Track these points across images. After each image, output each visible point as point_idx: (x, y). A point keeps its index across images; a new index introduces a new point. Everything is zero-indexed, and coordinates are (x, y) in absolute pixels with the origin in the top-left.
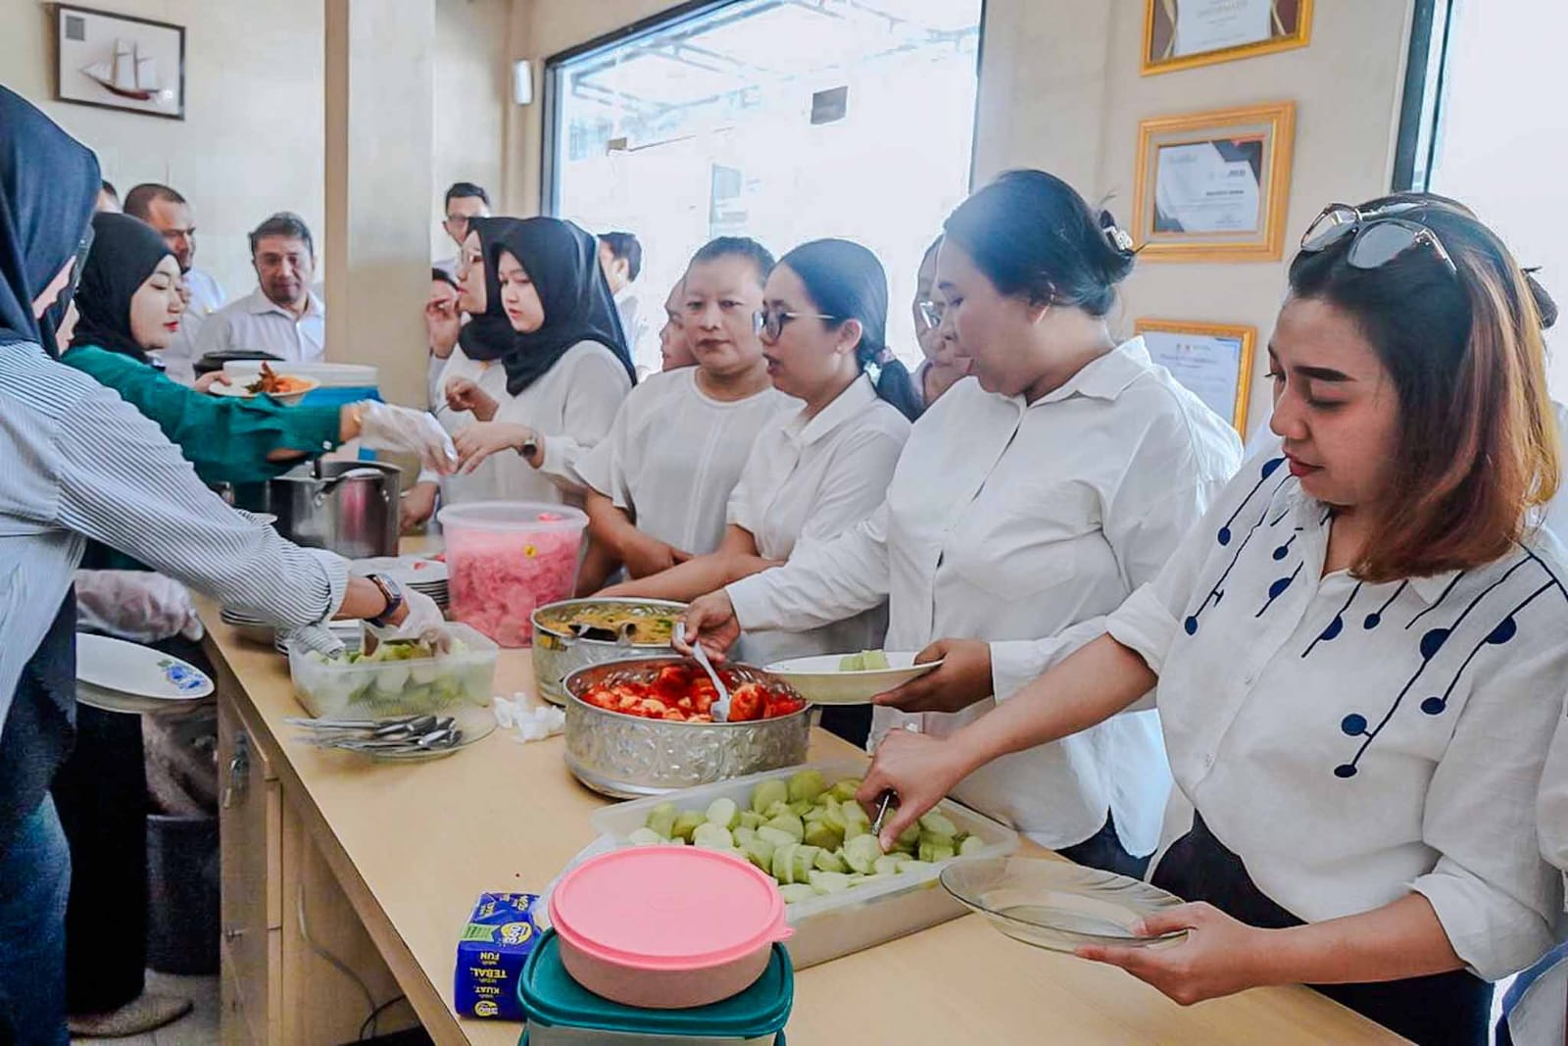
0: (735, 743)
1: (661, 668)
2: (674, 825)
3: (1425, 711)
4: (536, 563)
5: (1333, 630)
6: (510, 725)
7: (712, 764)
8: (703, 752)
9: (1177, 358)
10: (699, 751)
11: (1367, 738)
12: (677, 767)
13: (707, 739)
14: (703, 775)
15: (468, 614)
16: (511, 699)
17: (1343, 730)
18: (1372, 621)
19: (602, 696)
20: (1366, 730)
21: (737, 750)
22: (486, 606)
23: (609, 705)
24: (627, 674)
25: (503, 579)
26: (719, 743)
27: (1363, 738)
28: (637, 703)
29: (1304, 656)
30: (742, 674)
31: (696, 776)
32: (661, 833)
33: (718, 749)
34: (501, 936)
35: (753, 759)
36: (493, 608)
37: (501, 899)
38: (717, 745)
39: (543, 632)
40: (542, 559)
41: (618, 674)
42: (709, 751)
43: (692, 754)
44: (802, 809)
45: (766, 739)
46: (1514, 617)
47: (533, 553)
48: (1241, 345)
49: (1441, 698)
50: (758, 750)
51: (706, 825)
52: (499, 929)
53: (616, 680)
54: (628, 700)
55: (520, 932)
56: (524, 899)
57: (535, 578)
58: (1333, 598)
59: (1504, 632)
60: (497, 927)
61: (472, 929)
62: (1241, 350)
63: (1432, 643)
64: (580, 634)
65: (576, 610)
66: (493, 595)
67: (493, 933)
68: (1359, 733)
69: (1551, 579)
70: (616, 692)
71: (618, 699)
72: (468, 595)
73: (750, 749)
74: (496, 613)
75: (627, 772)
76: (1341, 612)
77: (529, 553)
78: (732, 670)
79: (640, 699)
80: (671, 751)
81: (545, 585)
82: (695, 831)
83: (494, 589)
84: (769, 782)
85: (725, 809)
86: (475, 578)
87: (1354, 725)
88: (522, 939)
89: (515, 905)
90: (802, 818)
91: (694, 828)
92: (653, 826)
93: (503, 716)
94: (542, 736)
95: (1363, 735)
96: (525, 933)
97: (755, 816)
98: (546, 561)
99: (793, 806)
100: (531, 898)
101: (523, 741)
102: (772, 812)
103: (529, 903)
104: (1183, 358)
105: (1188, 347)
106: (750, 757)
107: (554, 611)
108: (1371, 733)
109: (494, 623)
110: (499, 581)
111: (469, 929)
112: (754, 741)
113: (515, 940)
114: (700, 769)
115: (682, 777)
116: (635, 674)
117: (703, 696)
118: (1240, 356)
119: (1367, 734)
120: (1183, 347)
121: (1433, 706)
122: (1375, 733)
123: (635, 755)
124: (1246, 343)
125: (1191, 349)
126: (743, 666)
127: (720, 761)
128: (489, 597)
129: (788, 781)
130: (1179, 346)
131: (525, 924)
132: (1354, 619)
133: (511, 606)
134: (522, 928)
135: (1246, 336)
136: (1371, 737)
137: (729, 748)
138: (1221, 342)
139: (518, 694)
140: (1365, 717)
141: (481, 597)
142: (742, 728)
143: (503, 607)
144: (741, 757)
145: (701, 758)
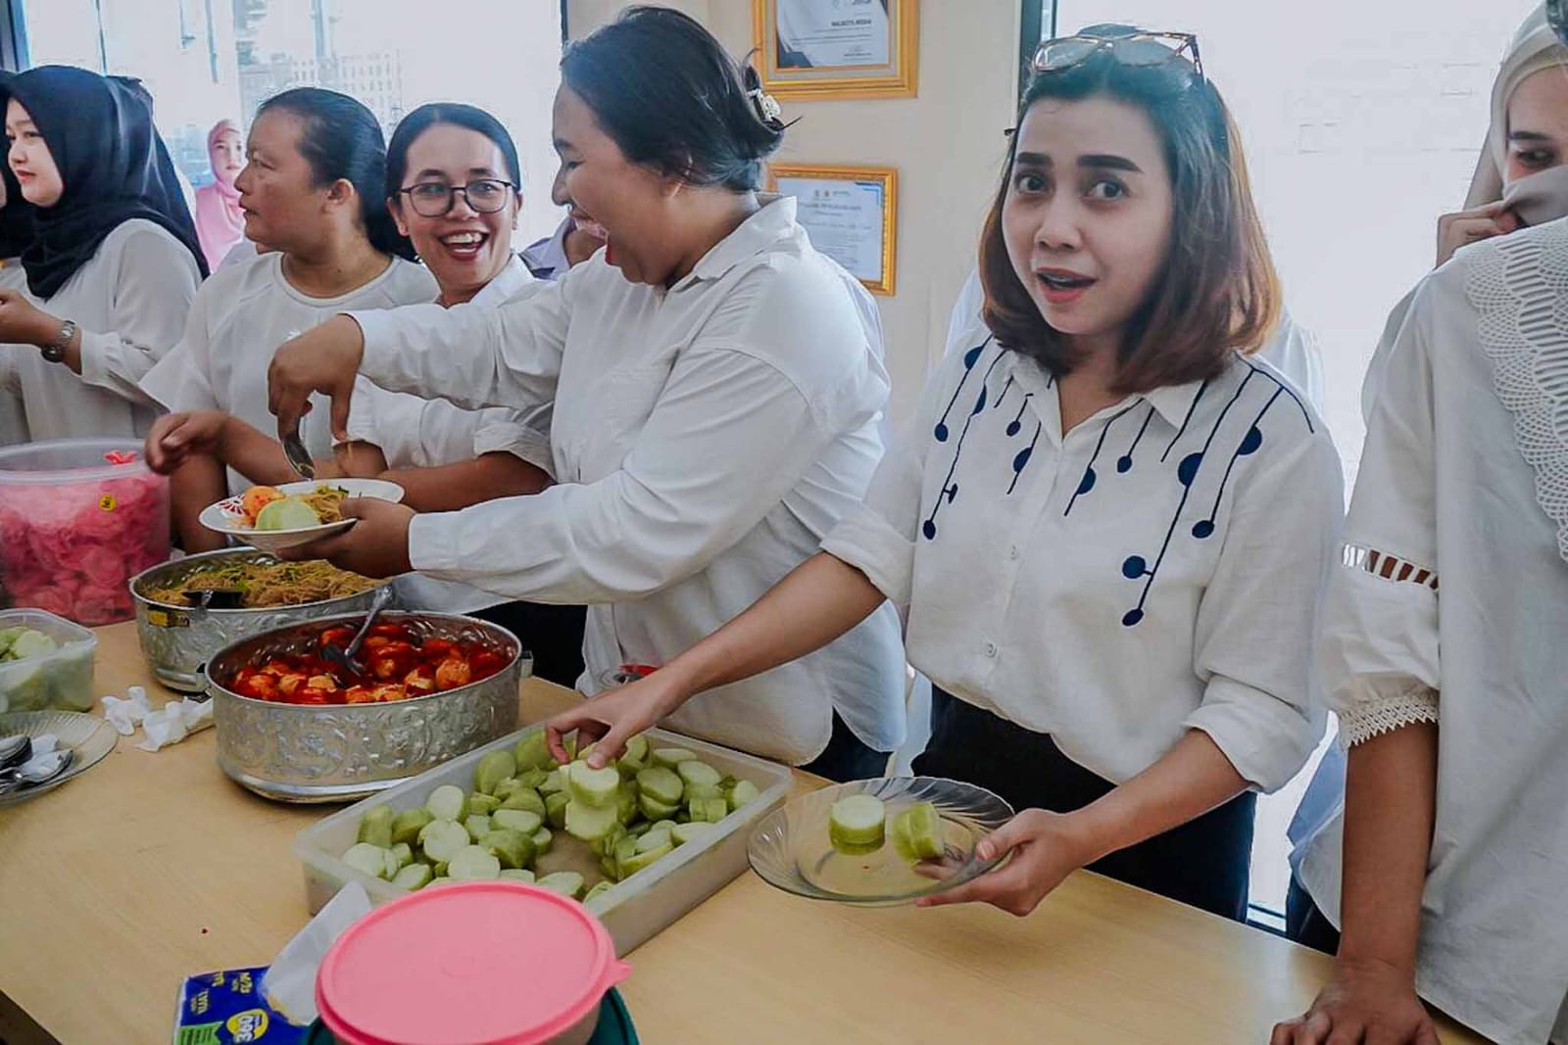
0: (443, 716)
1: (321, 631)
2: (393, 830)
3: (1197, 536)
4: (117, 517)
5: (1088, 482)
6: (132, 731)
7: (419, 745)
8: (405, 733)
9: (816, 206)
10: (401, 732)
11: (1149, 576)
12: (377, 756)
13: (409, 718)
14: (411, 762)
15: (31, 591)
16: (124, 696)
17: (1125, 574)
18: (1124, 464)
19: (257, 681)
20: (1147, 569)
21: (446, 723)
22: (56, 578)
23: (268, 691)
24: (278, 647)
25: (73, 541)
26: (425, 719)
27: (1145, 577)
28: (303, 684)
29: (1066, 514)
30: (420, 624)
31: (401, 762)
32: (378, 843)
33: (424, 725)
34: (231, 1035)
35: (466, 730)
36: (66, 579)
37: (214, 985)
38: (422, 722)
39: (153, 607)
40: (125, 512)
41: (268, 647)
42: (412, 730)
43: (392, 737)
44: (534, 777)
45: (478, 705)
46: (1257, 426)
47: (112, 505)
48: (883, 189)
49: (1209, 519)
50: (470, 720)
51: (434, 823)
52: (224, 1025)
53: (266, 655)
54: (289, 681)
55: (253, 1023)
56: (245, 977)
57: (118, 537)
58: (1080, 452)
59: (1252, 442)
60: (221, 1023)
61: (187, 1034)
62: (883, 195)
63: (1188, 470)
64: (204, 603)
65: (185, 568)
66: (62, 563)
67: (217, 1033)
68: (1140, 575)
69: (1278, 387)
70: (271, 671)
71: (276, 679)
72: (27, 568)
73: (461, 720)
74: (72, 585)
75: (313, 772)
76: (1090, 464)
77: (107, 504)
78: (405, 622)
79: (303, 678)
80: (366, 739)
81: (133, 542)
82: (421, 833)
83: (64, 556)
84: (492, 756)
85: (449, 799)
86: (35, 545)
87: (1134, 567)
88: (260, 1031)
89: (235, 988)
90: (537, 789)
91: (420, 829)
92: (369, 838)
93: (117, 719)
94: (180, 737)
95: (1144, 575)
96: (260, 1024)
97: (483, 798)
98: (131, 513)
99: (525, 776)
100: (256, 974)
101: (155, 749)
102: (504, 792)
103: (254, 980)
104: (824, 206)
105: (827, 194)
106: (462, 727)
107: (155, 576)
108: (1151, 571)
109: (70, 597)
110: (69, 545)
111: (184, 1033)
112: (465, 711)
113: (250, 1036)
114: (405, 752)
115: (385, 766)
116: (289, 645)
117: (383, 661)
118: (883, 201)
119: (1148, 573)
120: (822, 194)
121: (1203, 529)
122: (1155, 570)
123: (321, 750)
124: (888, 188)
125: (831, 194)
126: (420, 616)
127: (428, 740)
128: (58, 566)
129: (512, 749)
130: (817, 193)
131: (258, 1012)
132: (1105, 467)
133: (90, 573)
134: (254, 1016)
135: (888, 179)
136: (1152, 574)
137: (435, 723)
138: (861, 187)
139: (133, 689)
140: (1142, 557)
141: (46, 567)
142: (449, 697)
143: (81, 578)
144: (451, 730)
145: (404, 741)
